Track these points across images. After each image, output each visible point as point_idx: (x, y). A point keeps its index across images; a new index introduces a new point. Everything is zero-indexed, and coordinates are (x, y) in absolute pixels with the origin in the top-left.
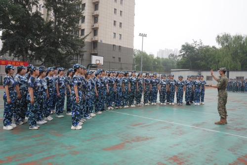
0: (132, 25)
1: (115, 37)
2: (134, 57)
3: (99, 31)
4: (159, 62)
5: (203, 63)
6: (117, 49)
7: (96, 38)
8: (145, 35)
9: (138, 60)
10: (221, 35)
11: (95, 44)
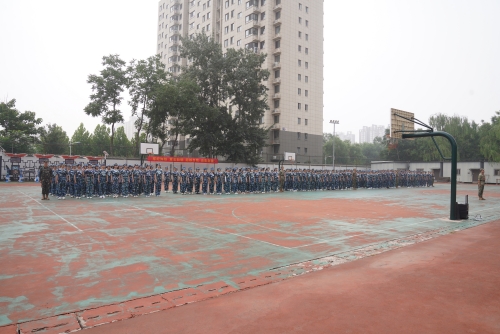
0: (320, 106)
1: (299, 123)
2: (324, 145)
3: (281, 118)
4: (358, 151)
5: (413, 152)
6: (303, 138)
7: (277, 126)
8: (337, 122)
9: (329, 148)
10: (435, 117)
11: (276, 132)
